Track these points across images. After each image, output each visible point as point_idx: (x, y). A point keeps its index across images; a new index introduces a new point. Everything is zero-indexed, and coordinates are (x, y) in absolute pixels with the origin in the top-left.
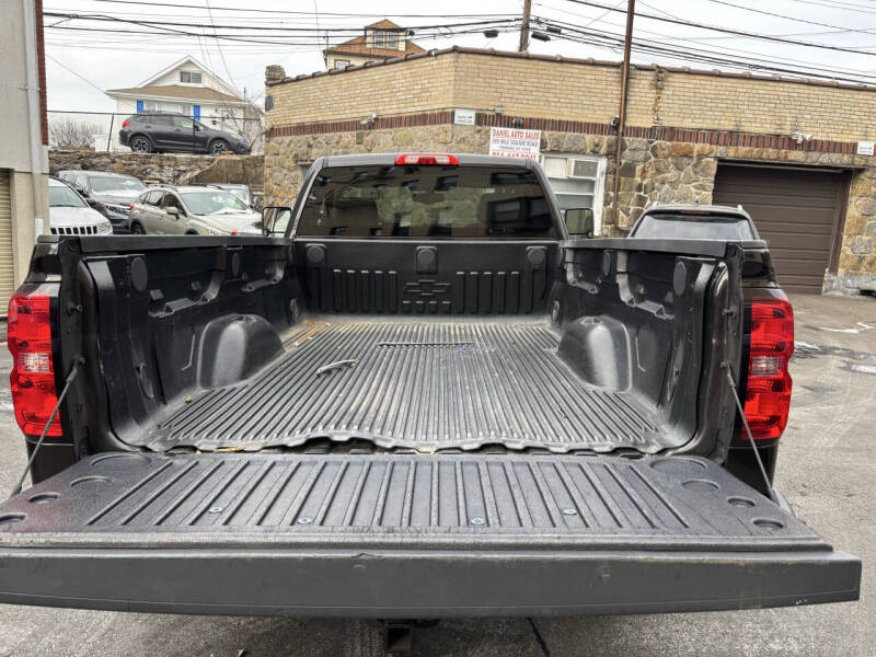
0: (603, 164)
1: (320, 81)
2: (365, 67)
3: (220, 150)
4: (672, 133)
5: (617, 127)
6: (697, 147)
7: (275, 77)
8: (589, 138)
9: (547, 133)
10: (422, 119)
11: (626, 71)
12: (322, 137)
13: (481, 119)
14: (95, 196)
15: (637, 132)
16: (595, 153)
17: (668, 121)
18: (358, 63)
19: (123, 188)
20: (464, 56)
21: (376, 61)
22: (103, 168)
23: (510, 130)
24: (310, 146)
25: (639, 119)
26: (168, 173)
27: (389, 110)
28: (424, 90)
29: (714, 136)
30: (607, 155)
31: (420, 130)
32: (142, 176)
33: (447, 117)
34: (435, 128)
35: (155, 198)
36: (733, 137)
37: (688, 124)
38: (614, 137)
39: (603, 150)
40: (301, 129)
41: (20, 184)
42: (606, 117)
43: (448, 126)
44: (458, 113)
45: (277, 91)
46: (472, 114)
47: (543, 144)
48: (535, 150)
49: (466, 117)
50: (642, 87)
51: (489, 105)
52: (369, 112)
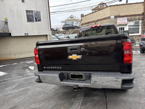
0: (141, 21)
1: (89, 15)
2: (95, 12)
3: (76, 28)
5: (143, 14)
7: (82, 16)
8: (137, 17)
9: (129, 18)
10: (105, 19)
12: (89, 24)
13: (115, 17)
14: (59, 37)
16: (139, 20)
19: (62, 36)
20: (112, 7)
21: (97, 10)
22: (60, 33)
23: (121, 18)
26: (69, 33)
27: (100, 18)
28: (105, 14)
30: (141, 20)
31: (105, 21)
32: (65, 34)
33: (109, 18)
34: (107, 20)
35: (66, 37)
38: (143, 16)
39: (141, 19)
40: (86, 23)
42: (141, 12)
43: (110, 19)
44: (111, 17)
45: (83, 18)
47: (128, 20)
48: (126, 21)
49: (113, 17)
51: (117, 14)
52: (96, 19)
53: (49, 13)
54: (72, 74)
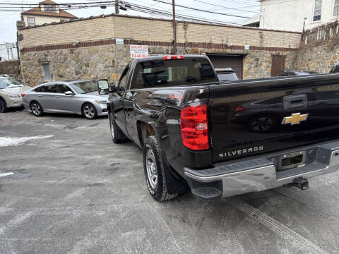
4: (191, 44)
5: (173, 43)
6: (200, 49)
7: (22, 26)
8: (165, 48)
9: (150, 46)
10: (101, 43)
11: (174, 23)
12: (51, 51)
13: (126, 42)
15: (180, 45)
16: (167, 53)
17: (190, 41)
20: (116, 17)
23: (137, 46)
24: (46, 55)
25: (180, 40)
27: (85, 39)
29: (204, 45)
31: (100, 47)
33: (112, 41)
34: (108, 46)
36: (210, 45)
37: (196, 41)
38: (172, 47)
39: (170, 52)
40: (40, 48)
42: (169, 39)
43: (114, 45)
44: (117, 40)
45: (24, 32)
46: (122, 40)
47: (149, 51)
48: (147, 53)
49: (120, 41)
50: (180, 28)
51: (128, 37)
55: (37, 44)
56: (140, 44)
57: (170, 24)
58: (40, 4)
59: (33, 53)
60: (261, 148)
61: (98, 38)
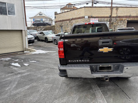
0: (108, 23)
1: (63, 14)
2: (70, 11)
3: (47, 25)
4: (119, 17)
5: (110, 17)
6: (124, 19)
7: (56, 14)
8: (106, 19)
9: (99, 19)
10: (79, 18)
11: (112, 8)
12: (64, 22)
13: (89, 17)
14: (31, 33)
15: (114, 17)
16: (107, 21)
17: (119, 15)
18: (69, 10)
19: (34, 32)
20: (86, 8)
21: (72, 10)
22: (31, 29)
23: (93, 19)
24: (62, 24)
25: (114, 15)
26: (40, 29)
27: (74, 17)
28: (80, 14)
29: (126, 17)
30: (109, 21)
31: (79, 20)
32: (36, 30)
33: (84, 17)
34: (82, 19)
35: (39, 33)
36: (130, 17)
37: (122, 15)
38: (110, 18)
39: (108, 21)
40: (60, 21)
41: (23, 32)
42: (108, 15)
43: (84, 19)
44: (85, 17)
45: (56, 16)
47: (99, 20)
49: (86, 17)
50: (114, 10)
51: (90, 15)
52: (71, 18)
53: (25, 7)
54: (101, 66)
55: (60, 20)
56: (95, 18)
57: (109, 9)
58: (67, 5)
59: (58, 23)
60: (88, 61)
61: (79, 16)
